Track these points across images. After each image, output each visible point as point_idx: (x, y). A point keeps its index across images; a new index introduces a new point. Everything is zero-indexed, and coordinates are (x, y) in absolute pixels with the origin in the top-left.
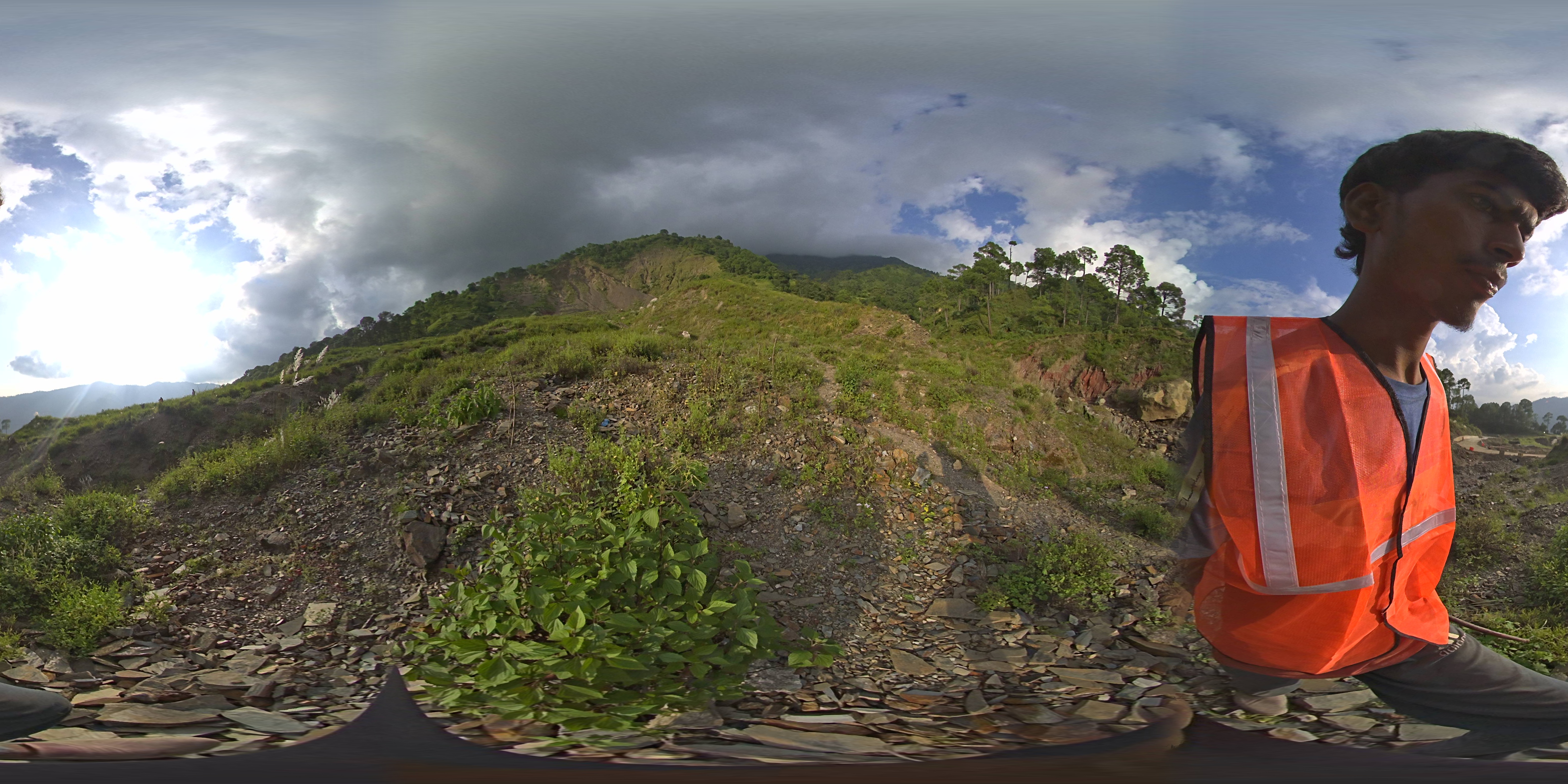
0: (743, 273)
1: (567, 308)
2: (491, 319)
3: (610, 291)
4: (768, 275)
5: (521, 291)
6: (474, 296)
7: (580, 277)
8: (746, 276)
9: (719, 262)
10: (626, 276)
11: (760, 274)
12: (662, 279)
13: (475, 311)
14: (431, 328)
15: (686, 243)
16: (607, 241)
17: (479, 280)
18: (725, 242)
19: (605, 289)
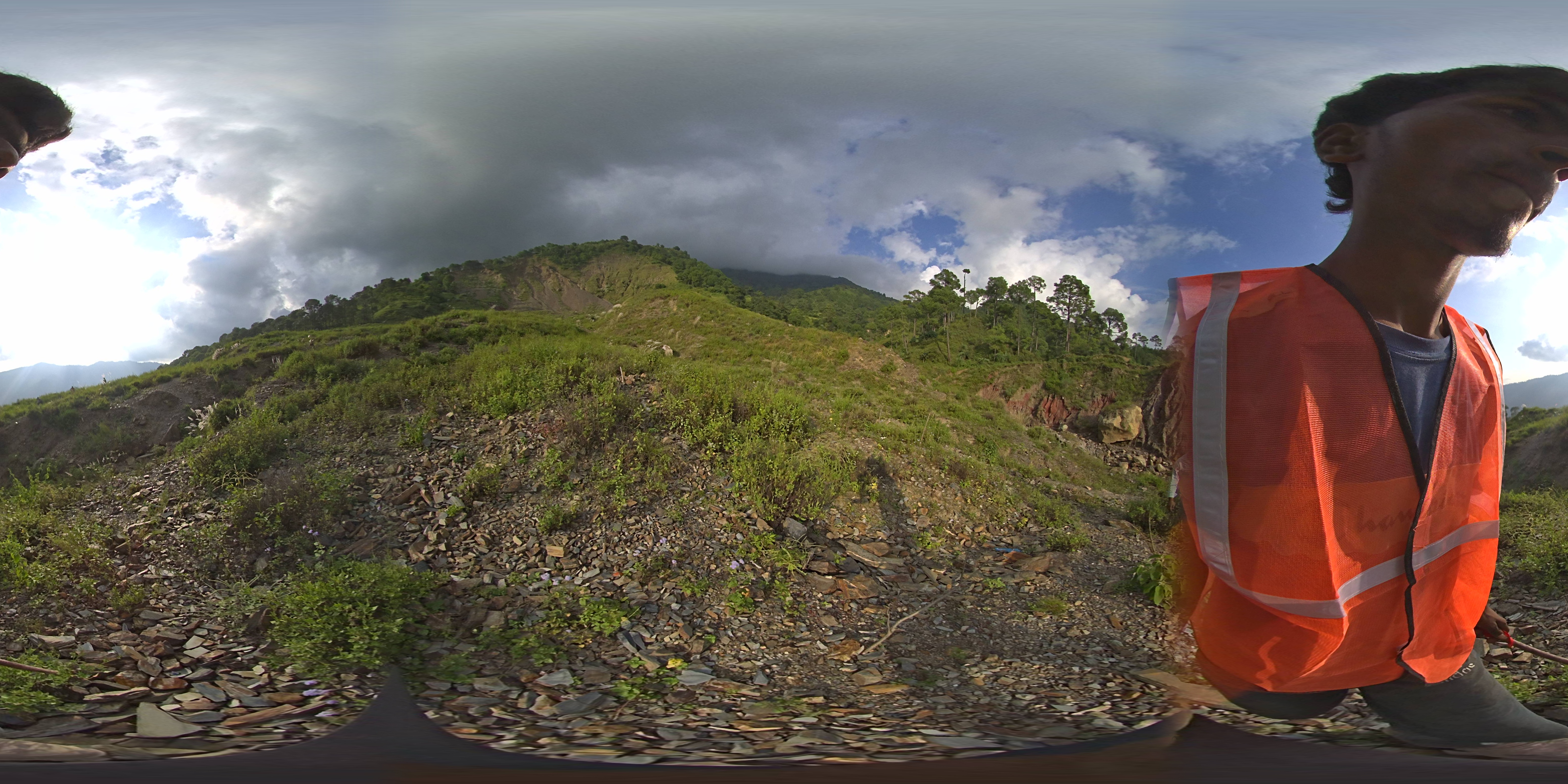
0: (699, 285)
1: (520, 306)
2: (442, 310)
3: (565, 292)
4: (724, 289)
5: (475, 284)
6: (426, 286)
7: (537, 276)
8: (702, 289)
9: (677, 272)
10: (582, 279)
11: (716, 288)
12: (618, 285)
13: (426, 301)
14: (377, 314)
16: (566, 242)
17: (434, 270)
18: (683, 253)
19: (560, 290)
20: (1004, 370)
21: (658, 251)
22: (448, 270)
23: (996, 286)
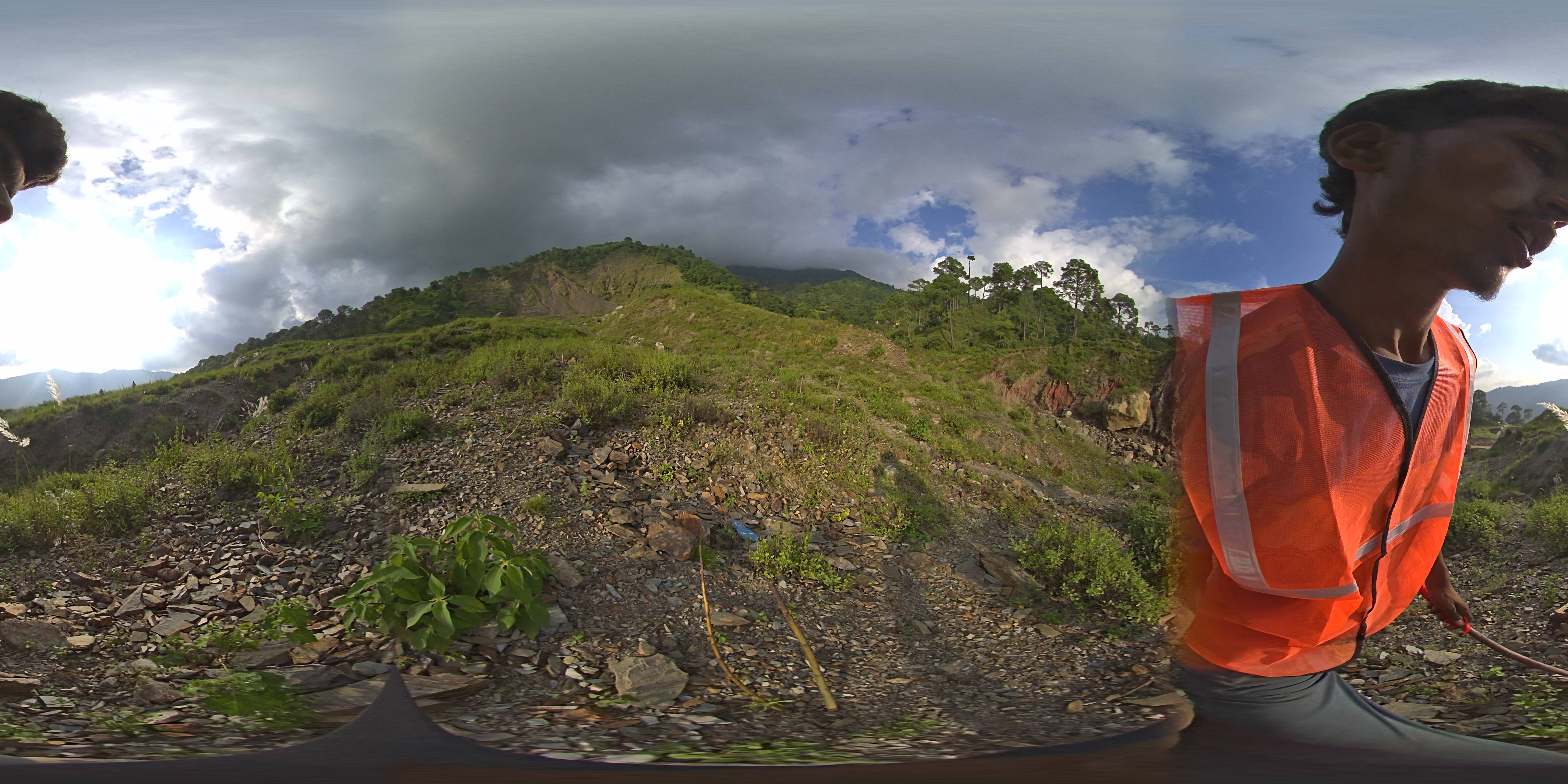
0: (704, 284)
1: (528, 311)
2: (452, 318)
3: (572, 296)
4: (729, 286)
5: (484, 291)
6: (435, 294)
7: (543, 281)
8: (708, 287)
9: (682, 271)
10: (589, 282)
11: (721, 285)
12: (624, 286)
13: (436, 309)
14: (389, 324)
15: (650, 252)
16: (571, 245)
17: (442, 278)
18: (687, 252)
19: (567, 294)
20: (1008, 356)
21: (663, 251)
22: (456, 278)
23: (1002, 272)
